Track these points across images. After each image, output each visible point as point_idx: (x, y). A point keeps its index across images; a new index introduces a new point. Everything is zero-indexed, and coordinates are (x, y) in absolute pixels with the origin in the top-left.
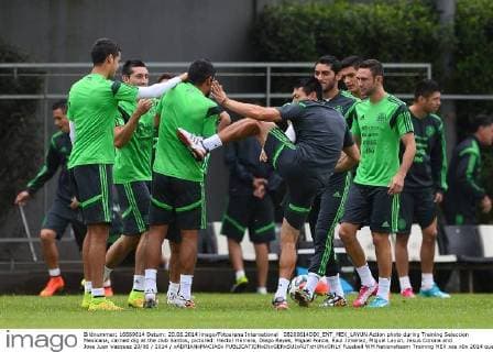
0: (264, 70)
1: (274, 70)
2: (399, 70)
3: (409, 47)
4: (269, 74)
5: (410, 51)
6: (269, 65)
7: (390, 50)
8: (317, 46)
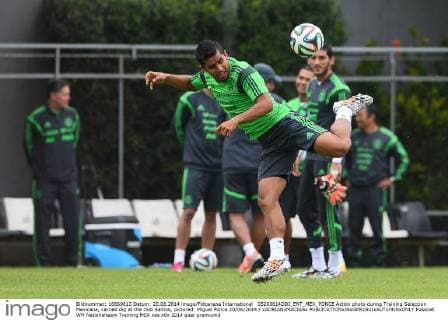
0: (53, 51)
1: (63, 51)
2: (183, 52)
3: (194, 29)
4: (58, 55)
5: (195, 33)
6: (58, 46)
7: (176, 32)
8: (105, 28)
